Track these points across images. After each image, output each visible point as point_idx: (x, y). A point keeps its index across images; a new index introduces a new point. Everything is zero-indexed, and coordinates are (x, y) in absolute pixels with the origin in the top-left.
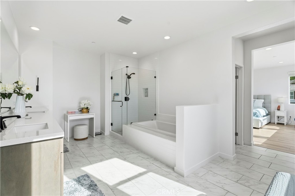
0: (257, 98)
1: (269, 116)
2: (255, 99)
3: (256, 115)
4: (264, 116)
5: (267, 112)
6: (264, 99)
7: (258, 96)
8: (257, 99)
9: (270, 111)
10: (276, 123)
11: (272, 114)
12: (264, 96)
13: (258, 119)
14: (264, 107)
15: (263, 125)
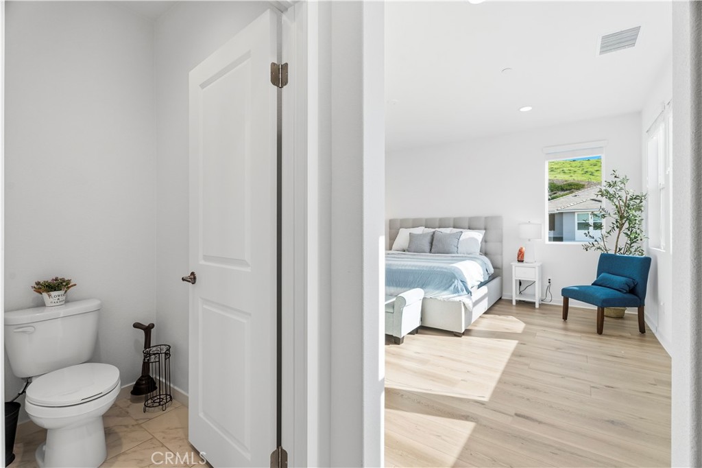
0: (467, 225)
1: (496, 282)
2: (464, 229)
3: (452, 288)
4: (482, 284)
5: (492, 271)
6: (485, 229)
7: (455, 219)
8: (469, 229)
9: (499, 266)
10: (514, 303)
11: (505, 274)
12: (486, 218)
13: (458, 299)
14: (486, 254)
15: (473, 321)
